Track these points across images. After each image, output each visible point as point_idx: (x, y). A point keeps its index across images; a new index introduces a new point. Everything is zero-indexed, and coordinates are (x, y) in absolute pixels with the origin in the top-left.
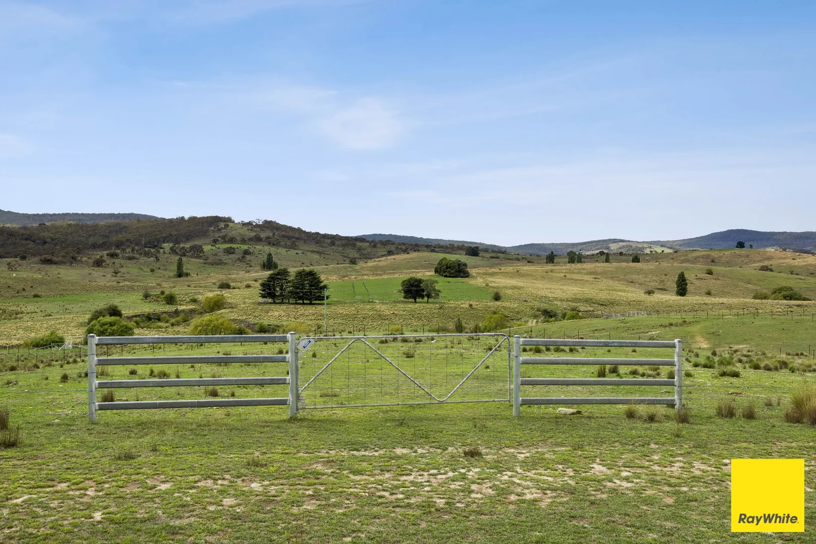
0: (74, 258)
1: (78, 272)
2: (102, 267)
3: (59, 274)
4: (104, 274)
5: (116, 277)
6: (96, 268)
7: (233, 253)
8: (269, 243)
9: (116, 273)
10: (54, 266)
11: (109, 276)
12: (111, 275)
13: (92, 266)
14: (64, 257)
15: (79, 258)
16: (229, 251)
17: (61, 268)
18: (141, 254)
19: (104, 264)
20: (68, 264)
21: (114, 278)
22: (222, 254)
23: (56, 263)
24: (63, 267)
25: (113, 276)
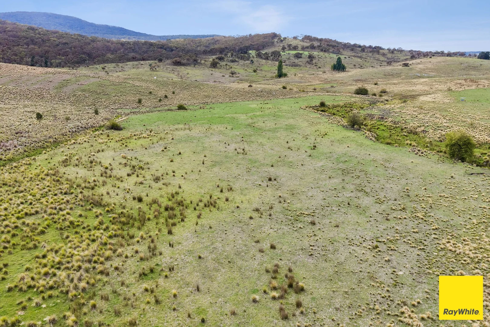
0: (195, 60)
1: (201, 72)
2: (217, 68)
3: (188, 74)
4: (223, 74)
5: (233, 77)
6: (213, 69)
7: (301, 57)
8: (322, 50)
9: (232, 74)
10: (183, 67)
11: (227, 76)
12: (228, 76)
13: (210, 67)
14: (188, 60)
15: (199, 61)
16: (298, 56)
17: (188, 69)
18: (239, 58)
19: (218, 65)
20: (193, 66)
21: (232, 79)
22: (293, 58)
23: (184, 65)
24: (189, 68)
25: (230, 76)
